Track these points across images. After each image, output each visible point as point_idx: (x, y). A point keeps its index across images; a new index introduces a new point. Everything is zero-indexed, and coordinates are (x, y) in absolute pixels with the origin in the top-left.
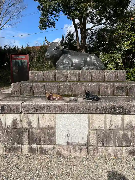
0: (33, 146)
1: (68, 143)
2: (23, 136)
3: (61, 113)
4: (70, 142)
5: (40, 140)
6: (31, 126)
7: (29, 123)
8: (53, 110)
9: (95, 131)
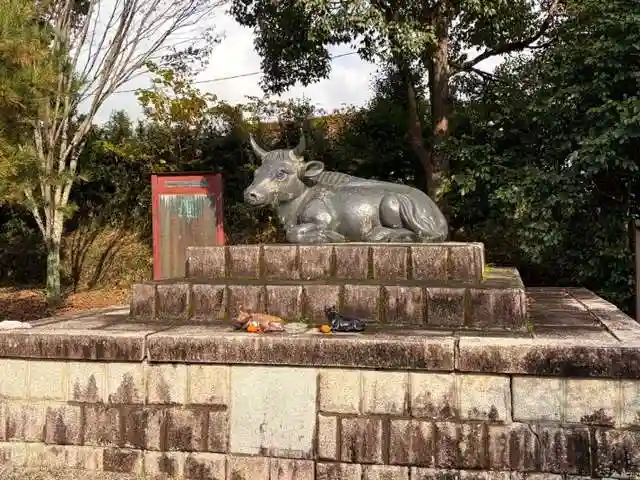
0: (170, 455)
1: (263, 451)
2: (145, 425)
3: (244, 362)
4: (266, 446)
5: (190, 438)
6: (169, 398)
7: (163, 390)
8: (225, 356)
9: (334, 419)
